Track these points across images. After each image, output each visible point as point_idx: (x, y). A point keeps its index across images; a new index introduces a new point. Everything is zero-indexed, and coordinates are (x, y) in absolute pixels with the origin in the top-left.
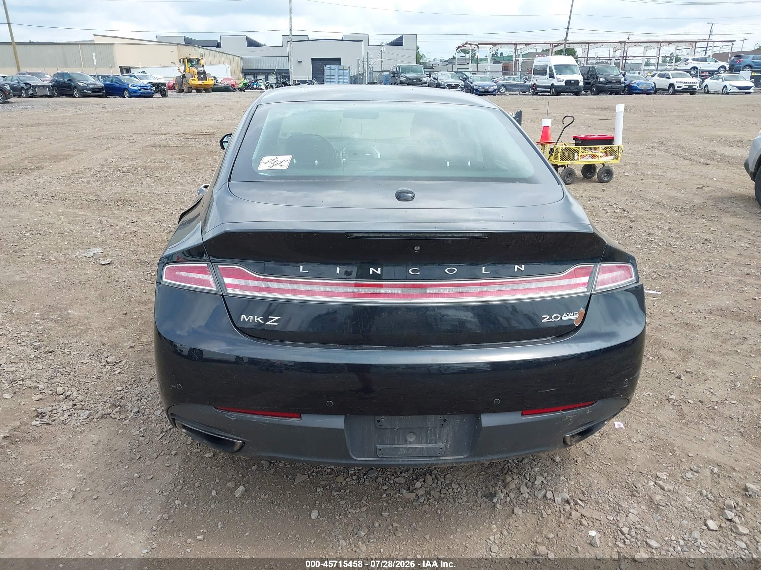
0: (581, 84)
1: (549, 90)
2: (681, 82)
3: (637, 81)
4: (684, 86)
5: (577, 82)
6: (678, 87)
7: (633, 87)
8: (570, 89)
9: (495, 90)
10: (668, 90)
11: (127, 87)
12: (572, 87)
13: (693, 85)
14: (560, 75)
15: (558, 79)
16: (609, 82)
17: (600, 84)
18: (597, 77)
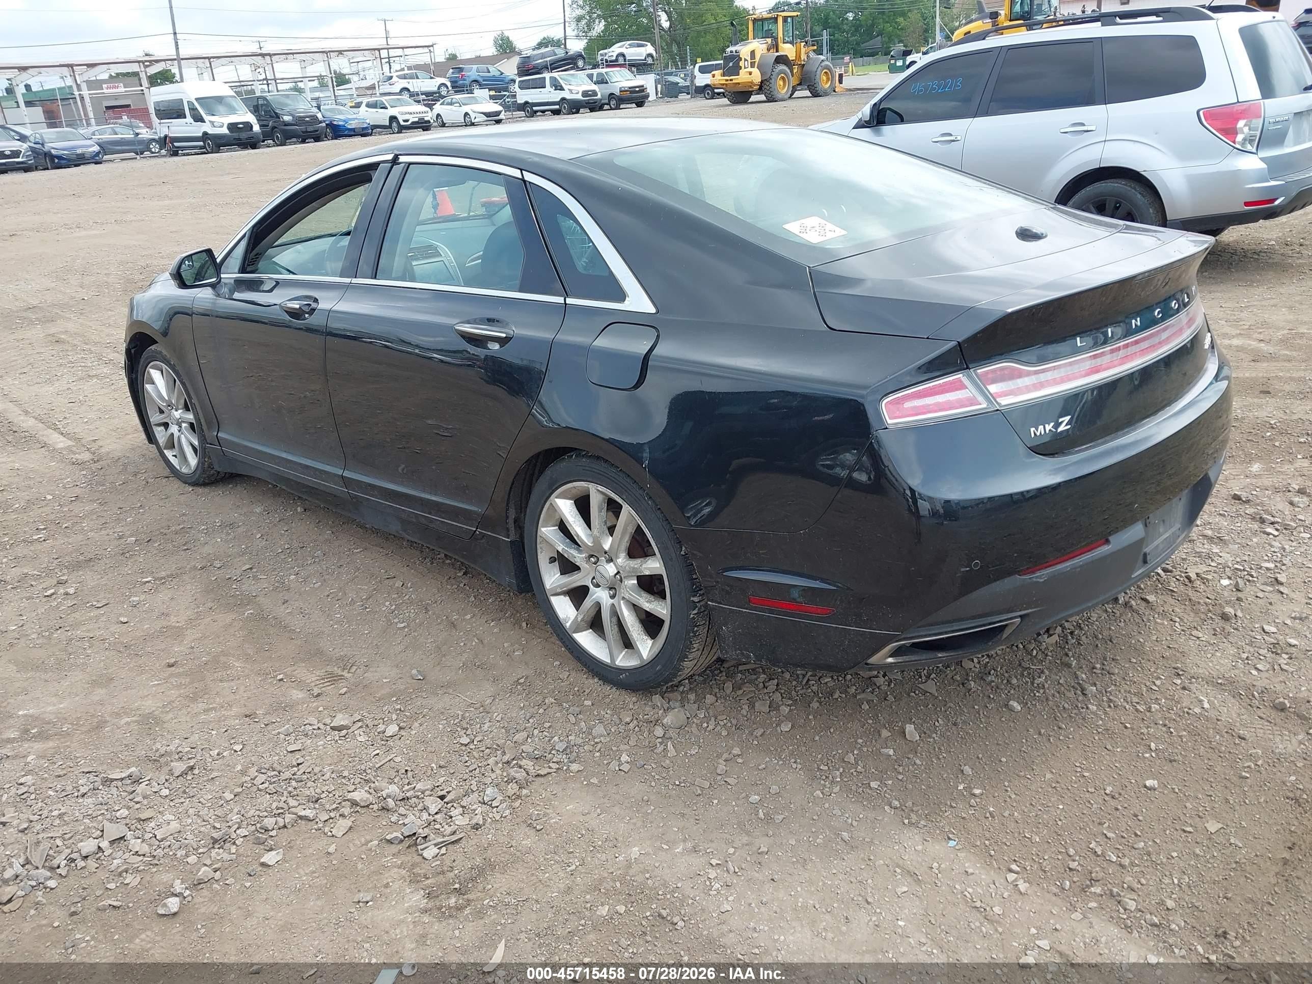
0: (256, 128)
1: (201, 143)
2: (406, 113)
3: (342, 117)
4: (413, 119)
5: (248, 126)
6: (404, 121)
7: (339, 126)
8: (240, 139)
9: (98, 154)
10: (390, 127)
12: (244, 135)
13: (424, 115)
14: (213, 115)
15: (212, 123)
16: (300, 121)
17: (286, 125)
18: (276, 113)
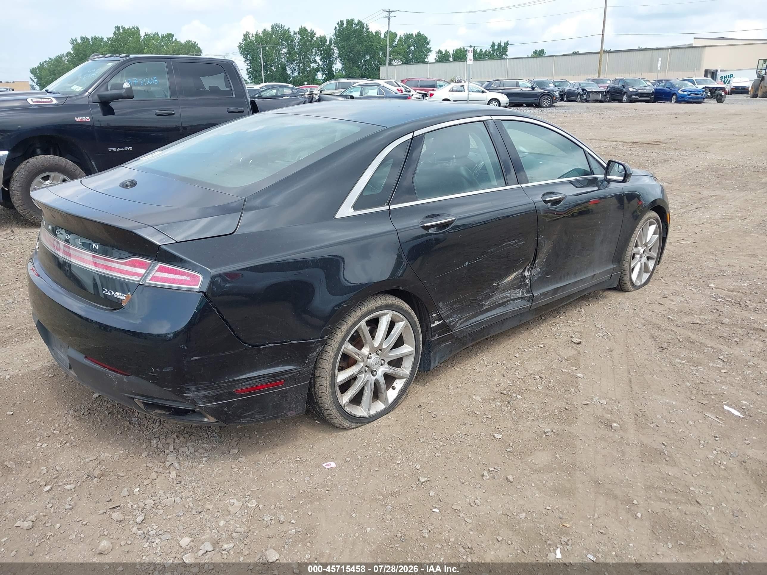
11: (676, 92)
